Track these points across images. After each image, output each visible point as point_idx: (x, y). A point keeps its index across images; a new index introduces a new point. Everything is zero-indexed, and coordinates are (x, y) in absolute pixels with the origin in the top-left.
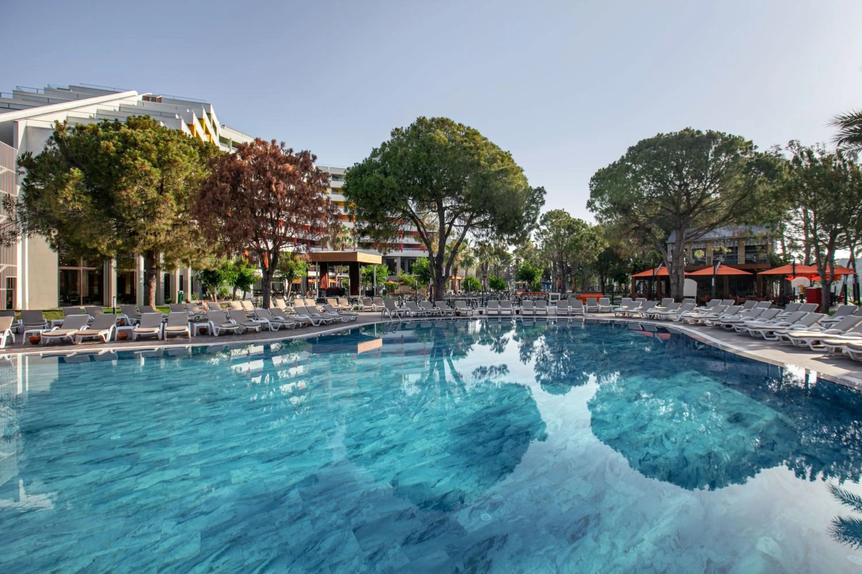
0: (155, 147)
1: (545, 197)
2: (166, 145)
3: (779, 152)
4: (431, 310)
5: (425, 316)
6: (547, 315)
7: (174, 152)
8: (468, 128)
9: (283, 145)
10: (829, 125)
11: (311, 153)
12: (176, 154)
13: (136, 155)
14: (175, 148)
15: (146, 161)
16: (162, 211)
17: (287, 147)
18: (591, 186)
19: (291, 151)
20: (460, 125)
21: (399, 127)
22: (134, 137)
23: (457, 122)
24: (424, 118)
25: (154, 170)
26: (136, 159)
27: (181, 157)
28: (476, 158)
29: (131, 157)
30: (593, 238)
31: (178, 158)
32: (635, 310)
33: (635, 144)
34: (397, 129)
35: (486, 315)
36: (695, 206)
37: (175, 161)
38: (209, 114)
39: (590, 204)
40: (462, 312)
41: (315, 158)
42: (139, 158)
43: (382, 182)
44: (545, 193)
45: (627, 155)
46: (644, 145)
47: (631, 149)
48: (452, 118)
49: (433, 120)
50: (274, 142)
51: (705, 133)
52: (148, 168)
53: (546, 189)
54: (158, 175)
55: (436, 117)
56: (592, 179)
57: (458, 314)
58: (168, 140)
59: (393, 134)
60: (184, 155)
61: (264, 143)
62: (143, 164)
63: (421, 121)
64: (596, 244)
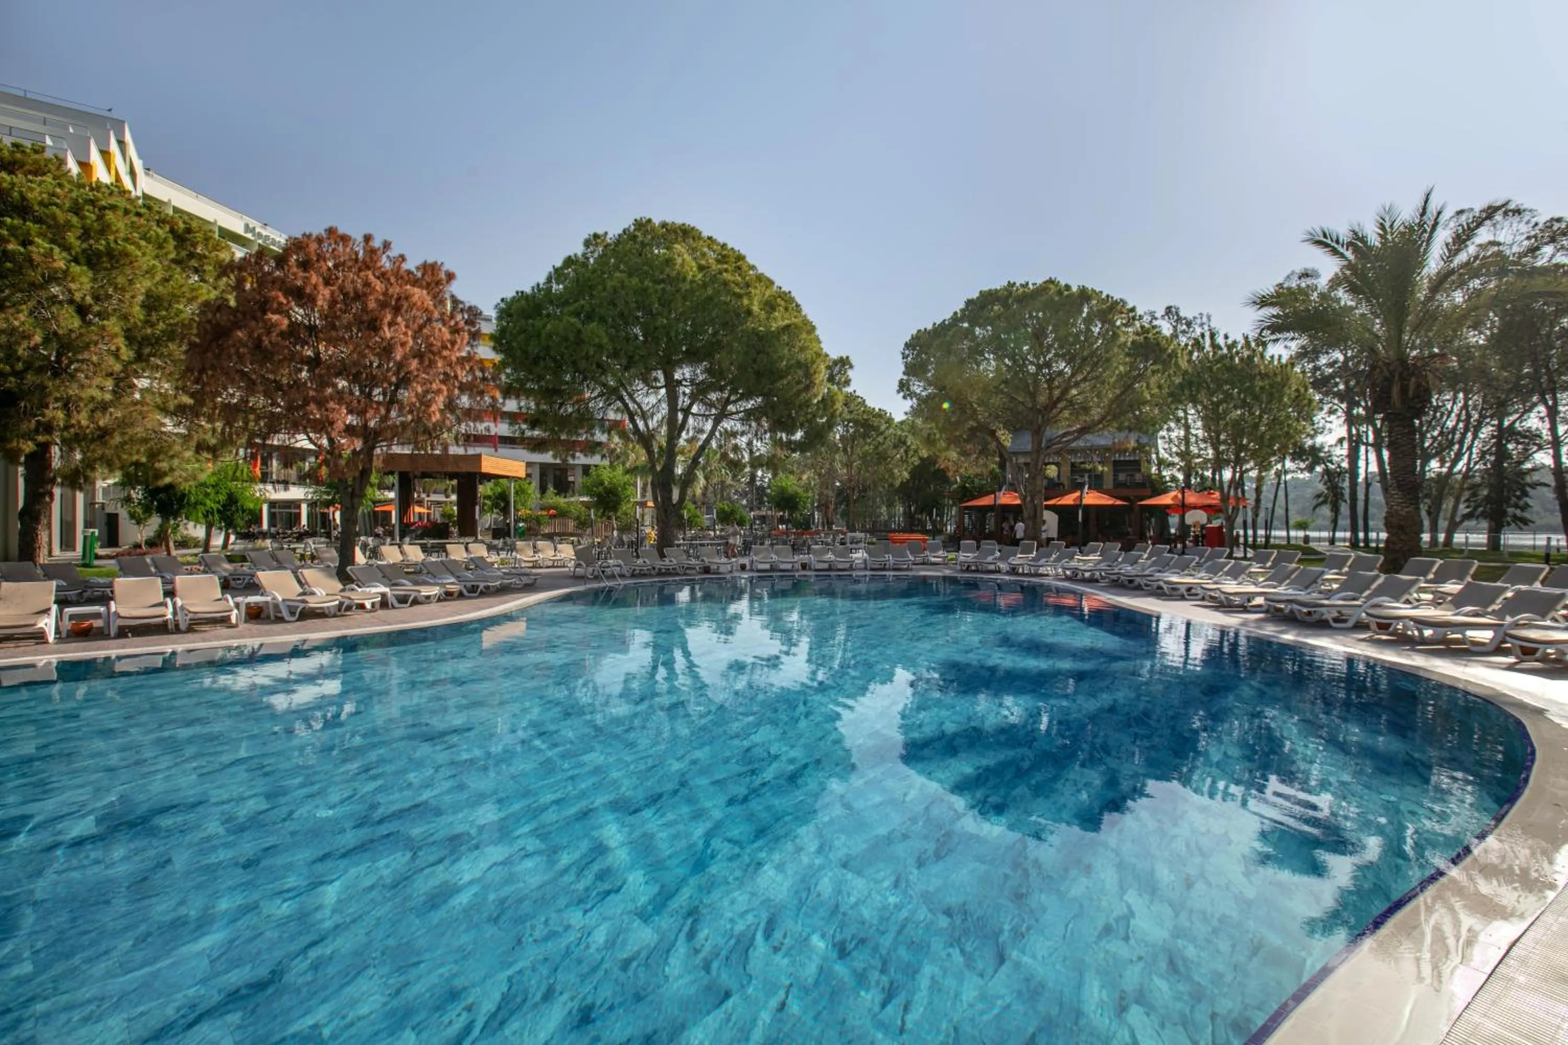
0: (75, 220)
1: (850, 373)
2: (100, 218)
3: (1155, 323)
4: (659, 564)
5: (651, 576)
6: (851, 568)
7: (122, 235)
8: (724, 246)
9: (387, 245)
10: (1247, 305)
11: (444, 268)
12: (126, 240)
13: (28, 233)
14: (121, 225)
15: (57, 250)
16: (95, 358)
17: (394, 252)
18: (905, 357)
19: (403, 258)
20: (710, 238)
21: (600, 232)
22: (21, 193)
23: (705, 234)
24: (649, 221)
25: (76, 269)
26: (31, 243)
27: (139, 247)
28: (746, 301)
29: (16, 237)
30: (902, 442)
31: (131, 248)
32: (990, 559)
33: (975, 295)
34: (596, 236)
35: (752, 570)
36: (1059, 400)
37: (126, 254)
38: (121, 143)
39: (903, 386)
40: (714, 567)
41: (450, 277)
42: (39, 240)
43: (579, 332)
44: (851, 367)
45: (962, 310)
46: (987, 299)
47: (969, 302)
48: (699, 227)
49: (664, 225)
50: (368, 238)
51: (1074, 289)
52: (61, 264)
53: (853, 360)
54: (84, 279)
55: (669, 220)
56: (907, 346)
57: (707, 570)
58: (104, 208)
59: (587, 243)
60: (143, 243)
61: (345, 239)
62: (49, 254)
63: (642, 225)
64: (906, 452)
